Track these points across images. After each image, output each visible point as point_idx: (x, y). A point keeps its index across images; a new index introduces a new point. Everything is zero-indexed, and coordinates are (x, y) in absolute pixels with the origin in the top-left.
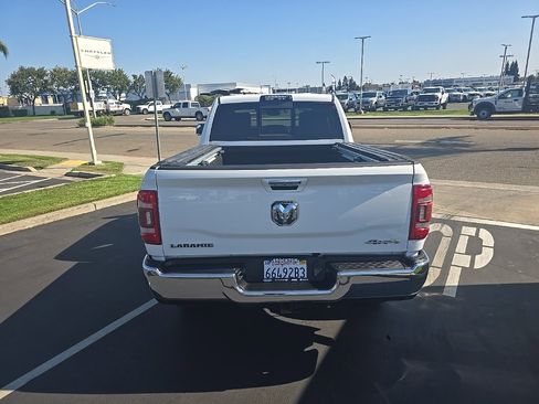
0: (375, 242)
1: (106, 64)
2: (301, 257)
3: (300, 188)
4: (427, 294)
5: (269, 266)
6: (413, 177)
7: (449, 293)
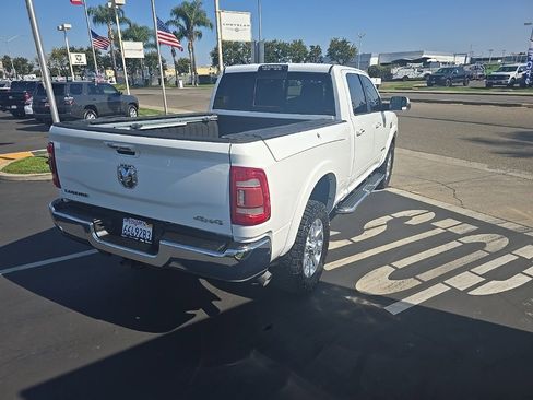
0: (202, 219)
1: (245, 36)
2: (148, 221)
3: (137, 155)
4: (365, 302)
5: (126, 224)
6: (229, 157)
7: (393, 309)
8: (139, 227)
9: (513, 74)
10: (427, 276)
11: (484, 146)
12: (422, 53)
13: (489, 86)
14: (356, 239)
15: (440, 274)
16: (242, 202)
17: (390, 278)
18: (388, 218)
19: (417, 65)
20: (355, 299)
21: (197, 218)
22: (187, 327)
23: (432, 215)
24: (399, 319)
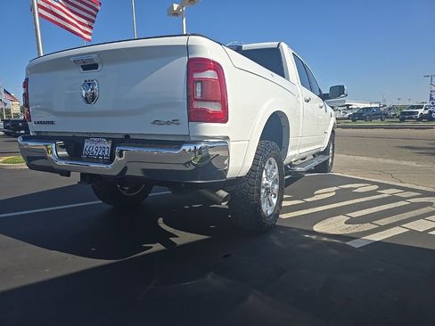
0: (159, 122)
3: (99, 68)
4: (325, 239)
5: (87, 144)
6: (187, 49)
7: (355, 244)
8: (99, 145)
9: (420, 111)
10: (383, 222)
11: (409, 151)
12: (345, 101)
13: (402, 120)
14: (308, 200)
15: (394, 221)
16: (199, 95)
17: (346, 223)
18: (335, 188)
19: (342, 108)
20: (314, 237)
21: (154, 123)
22: (142, 256)
23: (376, 187)
24: (362, 251)
